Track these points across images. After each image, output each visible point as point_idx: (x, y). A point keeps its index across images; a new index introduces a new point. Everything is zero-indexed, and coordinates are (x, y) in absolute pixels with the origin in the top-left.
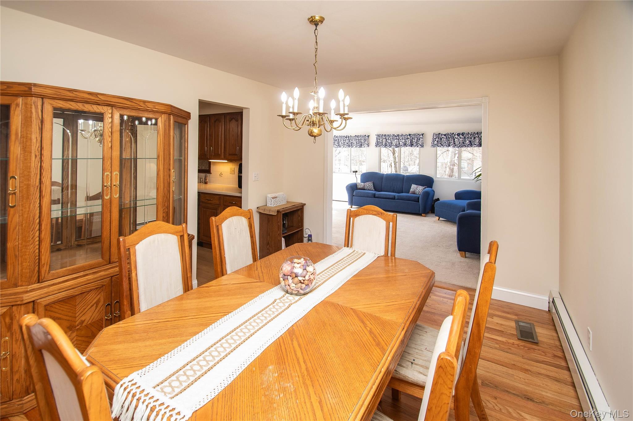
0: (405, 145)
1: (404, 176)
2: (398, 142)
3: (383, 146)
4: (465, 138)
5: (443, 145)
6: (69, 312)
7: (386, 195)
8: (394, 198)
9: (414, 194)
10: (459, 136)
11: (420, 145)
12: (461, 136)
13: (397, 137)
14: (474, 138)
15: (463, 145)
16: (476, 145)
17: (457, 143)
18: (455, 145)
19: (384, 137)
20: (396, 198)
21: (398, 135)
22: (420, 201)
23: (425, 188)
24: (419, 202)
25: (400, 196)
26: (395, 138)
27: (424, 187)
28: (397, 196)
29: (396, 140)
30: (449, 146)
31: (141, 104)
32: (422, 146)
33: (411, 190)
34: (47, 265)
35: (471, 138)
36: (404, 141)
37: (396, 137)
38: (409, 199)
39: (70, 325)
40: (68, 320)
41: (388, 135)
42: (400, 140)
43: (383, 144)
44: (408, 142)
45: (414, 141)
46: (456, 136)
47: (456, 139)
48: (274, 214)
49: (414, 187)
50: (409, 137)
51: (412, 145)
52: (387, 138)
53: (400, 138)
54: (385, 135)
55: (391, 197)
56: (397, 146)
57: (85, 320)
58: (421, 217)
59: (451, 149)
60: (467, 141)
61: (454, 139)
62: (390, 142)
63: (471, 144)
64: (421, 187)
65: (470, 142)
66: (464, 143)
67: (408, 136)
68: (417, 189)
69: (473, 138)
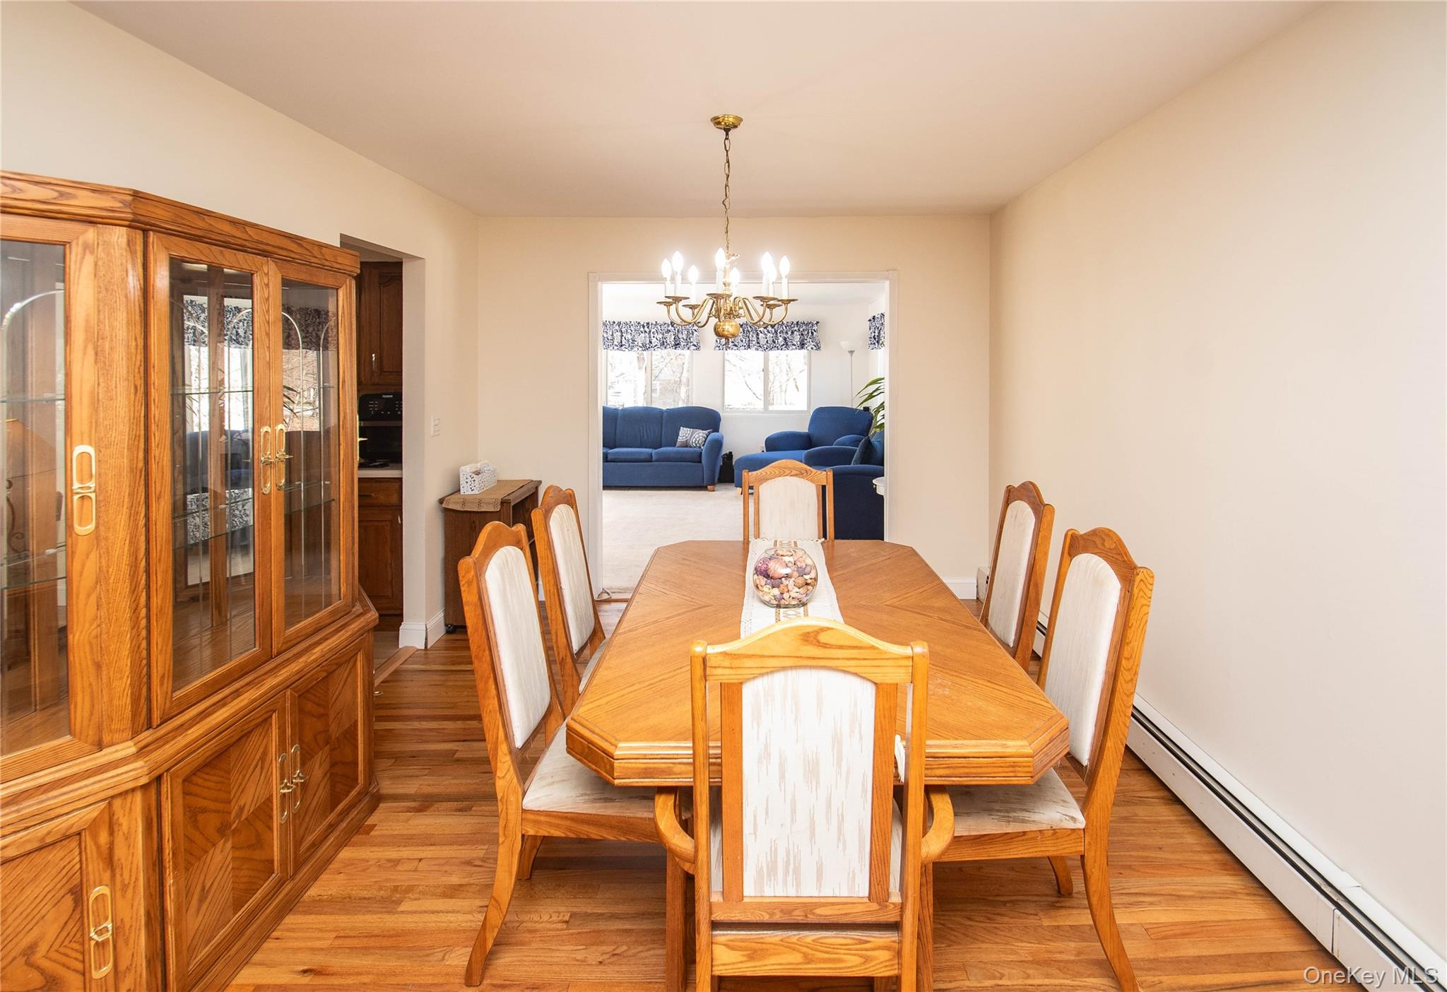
0: (663, 344)
1: (661, 411)
2: (648, 339)
3: (616, 348)
4: (776, 332)
5: (736, 346)
6: (220, 790)
7: (632, 453)
8: (649, 459)
9: (687, 446)
10: (765, 328)
11: (694, 345)
12: (770, 328)
13: (646, 328)
14: (792, 333)
15: (773, 346)
16: (794, 345)
17: (763, 341)
18: (759, 346)
19: (617, 328)
20: (654, 459)
21: (648, 324)
22: (703, 462)
23: (709, 433)
24: (701, 462)
25: (663, 453)
26: (642, 329)
27: (706, 432)
28: (656, 453)
29: (643, 335)
30: (749, 347)
31: (316, 251)
32: (697, 347)
33: (680, 439)
34: (168, 677)
35: (786, 332)
36: (661, 336)
37: (644, 327)
38: (681, 459)
39: (222, 824)
40: (218, 812)
41: (626, 324)
42: (652, 335)
43: (616, 343)
44: (670, 338)
45: (680, 336)
46: (762, 329)
47: (761, 335)
48: (492, 510)
49: (685, 434)
50: (670, 328)
51: (677, 345)
52: (623, 330)
53: (653, 330)
54: (619, 324)
55: (642, 457)
56: (645, 347)
57: (244, 806)
58: (707, 492)
59: (752, 353)
60: (781, 339)
61: (758, 334)
62: (630, 337)
63: (786, 345)
64: (700, 431)
65: (785, 339)
66: (774, 342)
67: (668, 325)
68: (691, 436)
69: (790, 333)
